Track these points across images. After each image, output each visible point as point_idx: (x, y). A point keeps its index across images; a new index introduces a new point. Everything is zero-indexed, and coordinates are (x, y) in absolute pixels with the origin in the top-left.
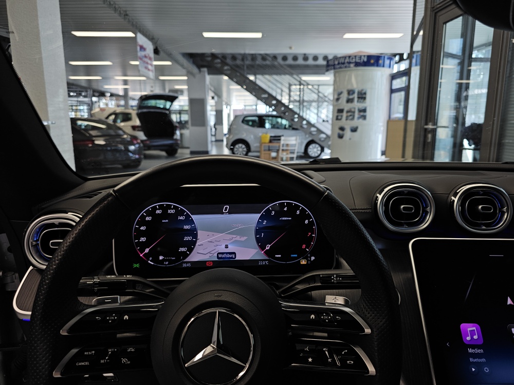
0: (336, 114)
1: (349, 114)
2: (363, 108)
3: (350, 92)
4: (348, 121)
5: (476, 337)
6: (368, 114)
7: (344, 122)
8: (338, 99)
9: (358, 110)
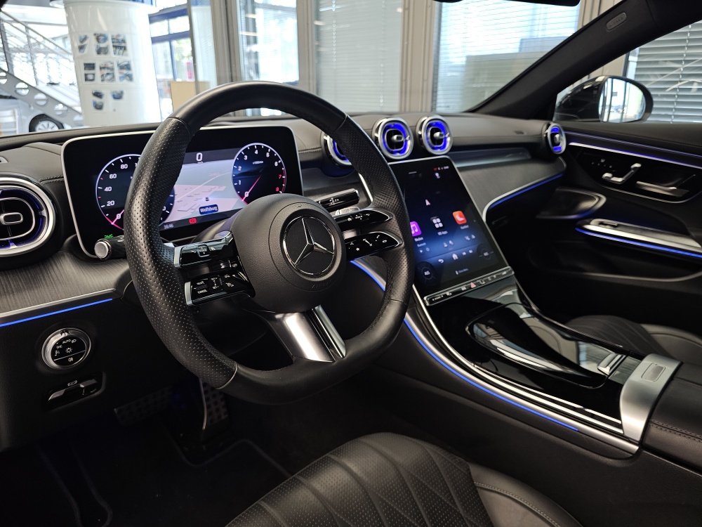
0: (83, 72)
1: (105, 71)
2: (126, 63)
3: (100, 37)
4: (105, 83)
5: (417, 230)
6: (134, 71)
7: (98, 85)
8: (81, 48)
9: (118, 65)
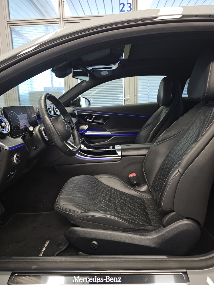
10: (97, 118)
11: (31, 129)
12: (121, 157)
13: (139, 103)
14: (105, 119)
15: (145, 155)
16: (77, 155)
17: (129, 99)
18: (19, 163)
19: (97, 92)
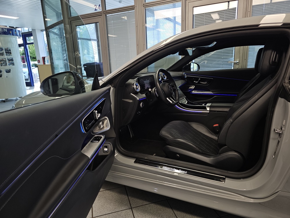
1: (2, 62)
2: (11, 59)
4: (2, 66)
9: (8, 59)
10: (202, 80)
11: (150, 90)
12: (209, 112)
13: (248, 68)
14: (209, 81)
15: (227, 112)
16: (176, 105)
17: (238, 63)
18: (143, 107)
19: (214, 53)
